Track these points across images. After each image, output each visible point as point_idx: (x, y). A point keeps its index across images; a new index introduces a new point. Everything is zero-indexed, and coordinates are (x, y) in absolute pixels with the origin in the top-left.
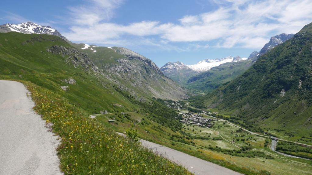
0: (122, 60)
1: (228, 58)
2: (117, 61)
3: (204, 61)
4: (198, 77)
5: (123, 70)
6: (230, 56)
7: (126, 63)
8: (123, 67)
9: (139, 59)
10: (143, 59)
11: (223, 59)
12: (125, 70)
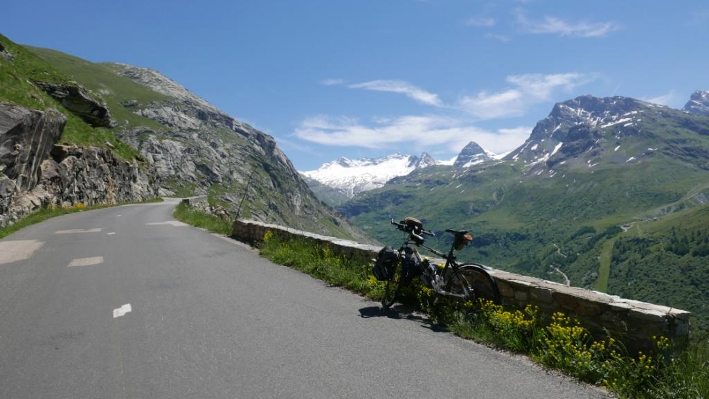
0: (169, 110)
1: (394, 158)
2: (139, 113)
3: (335, 162)
4: (363, 204)
5: (190, 169)
6: (399, 154)
7: (190, 130)
8: (189, 150)
9: (231, 126)
10: (242, 128)
11: (380, 160)
12: (199, 166)
